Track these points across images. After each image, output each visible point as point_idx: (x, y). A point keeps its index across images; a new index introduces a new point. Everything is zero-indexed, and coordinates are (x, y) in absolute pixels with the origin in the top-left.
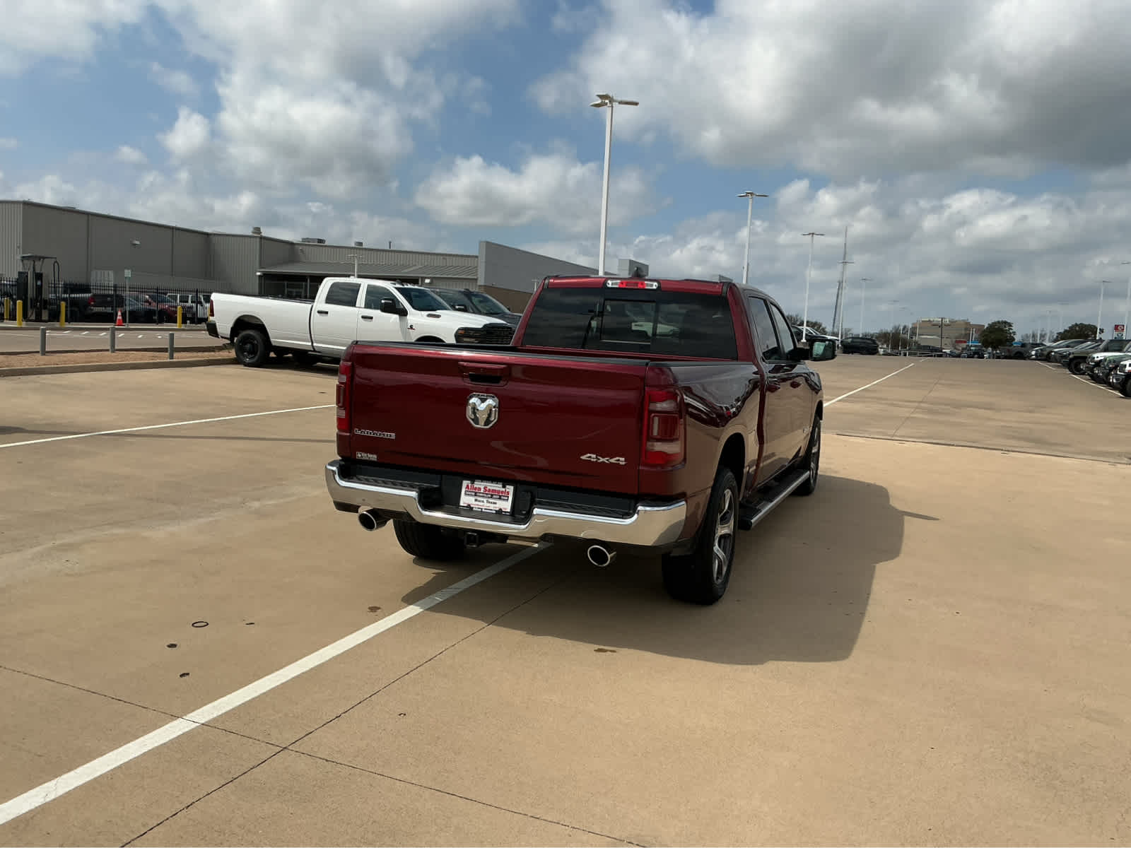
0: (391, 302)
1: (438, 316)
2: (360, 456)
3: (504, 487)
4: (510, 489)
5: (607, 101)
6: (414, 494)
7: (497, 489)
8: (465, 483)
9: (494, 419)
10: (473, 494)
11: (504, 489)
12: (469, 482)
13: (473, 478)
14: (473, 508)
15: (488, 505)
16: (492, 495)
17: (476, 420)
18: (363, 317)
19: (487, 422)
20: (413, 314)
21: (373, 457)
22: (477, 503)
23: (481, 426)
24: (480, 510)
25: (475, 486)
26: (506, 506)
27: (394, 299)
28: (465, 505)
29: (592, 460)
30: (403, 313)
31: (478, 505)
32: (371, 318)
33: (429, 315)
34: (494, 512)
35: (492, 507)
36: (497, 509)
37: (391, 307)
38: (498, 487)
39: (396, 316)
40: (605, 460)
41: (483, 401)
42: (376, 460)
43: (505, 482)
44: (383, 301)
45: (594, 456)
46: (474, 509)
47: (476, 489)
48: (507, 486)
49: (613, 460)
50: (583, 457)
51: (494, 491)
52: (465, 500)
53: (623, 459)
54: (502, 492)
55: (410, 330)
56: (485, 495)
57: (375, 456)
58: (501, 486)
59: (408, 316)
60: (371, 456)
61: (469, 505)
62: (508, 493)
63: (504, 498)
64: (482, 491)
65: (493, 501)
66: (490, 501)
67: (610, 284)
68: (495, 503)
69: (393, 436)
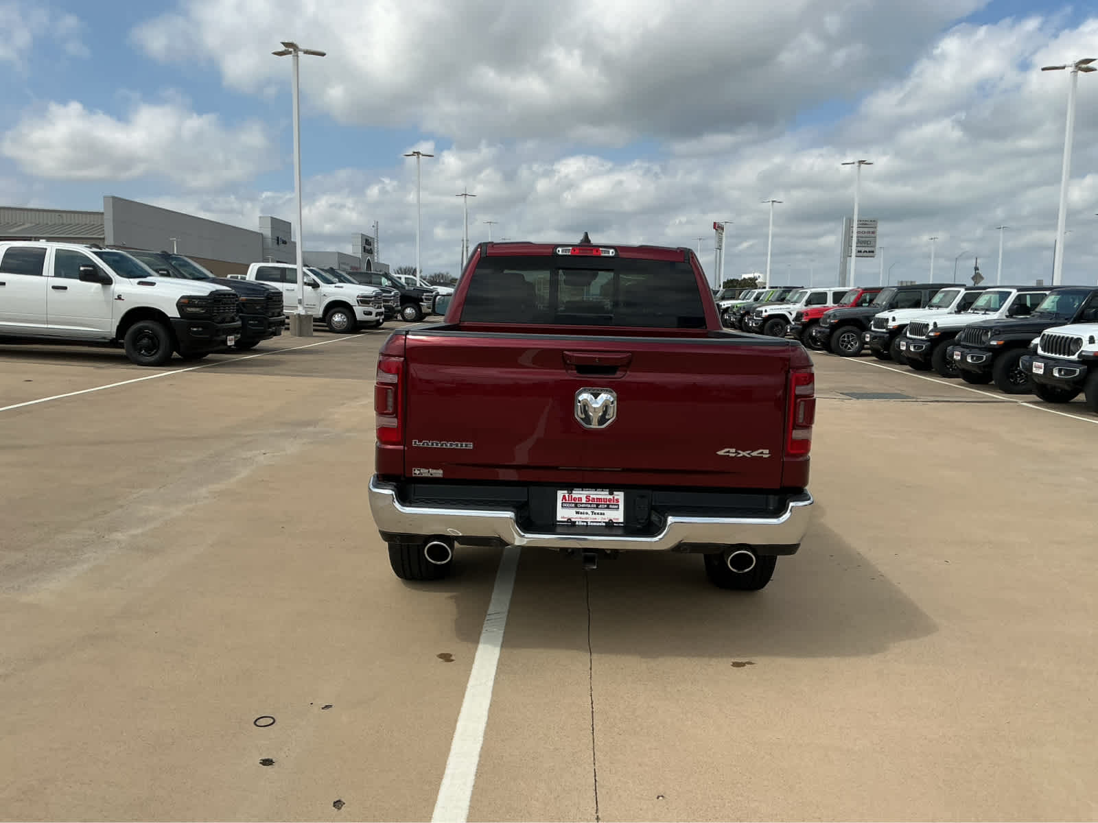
0: (91, 268)
1: (153, 284)
2: (417, 472)
3: (611, 493)
4: (620, 496)
5: (291, 50)
6: (509, 514)
7: (603, 497)
8: (560, 494)
9: (612, 416)
11: (611, 497)
12: (566, 492)
13: (570, 487)
14: (576, 522)
15: (597, 516)
16: (596, 504)
17: (588, 419)
18: (54, 287)
19: (602, 420)
20: (121, 282)
21: (438, 473)
22: (580, 515)
23: (594, 425)
24: (585, 524)
25: (574, 496)
26: (618, 516)
27: (95, 266)
28: (566, 520)
29: (731, 455)
30: (107, 281)
31: (580, 518)
32: (65, 288)
33: (140, 283)
34: (604, 524)
35: (599, 518)
36: (607, 521)
37: (92, 275)
38: (603, 494)
39: (98, 285)
40: (745, 454)
41: (596, 396)
42: (441, 476)
43: (612, 488)
44: (82, 269)
45: (734, 450)
46: (577, 523)
47: (575, 499)
48: (615, 493)
49: (755, 454)
50: (721, 453)
51: (599, 499)
52: (563, 514)
53: (767, 451)
54: (610, 500)
55: (118, 301)
56: (589, 506)
57: (441, 472)
58: (607, 493)
59: (113, 284)
60: (435, 471)
61: (570, 519)
62: (617, 501)
63: (613, 507)
64: (584, 501)
65: (599, 511)
66: (595, 511)
67: (560, 251)
68: (604, 514)
69: (471, 446)
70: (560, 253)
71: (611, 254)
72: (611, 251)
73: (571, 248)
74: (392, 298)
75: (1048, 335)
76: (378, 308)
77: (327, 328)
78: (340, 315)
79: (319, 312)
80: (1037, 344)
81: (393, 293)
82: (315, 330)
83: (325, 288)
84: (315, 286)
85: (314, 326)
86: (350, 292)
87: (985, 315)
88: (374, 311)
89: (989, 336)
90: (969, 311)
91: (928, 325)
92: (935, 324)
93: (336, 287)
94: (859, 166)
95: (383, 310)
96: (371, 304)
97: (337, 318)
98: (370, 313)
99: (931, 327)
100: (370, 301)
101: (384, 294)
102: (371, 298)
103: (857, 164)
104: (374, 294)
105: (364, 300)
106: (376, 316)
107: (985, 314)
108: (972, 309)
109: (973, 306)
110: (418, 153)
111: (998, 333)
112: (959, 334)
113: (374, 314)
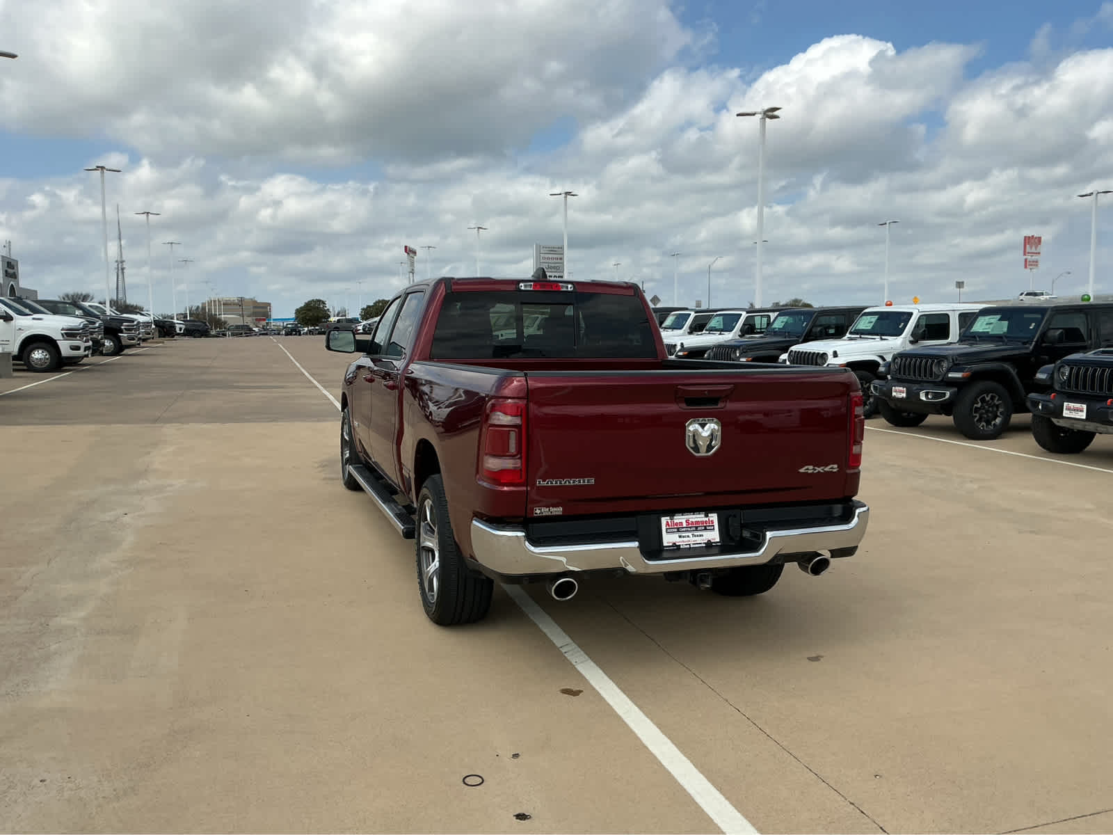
2: (538, 511)
3: (707, 516)
4: (714, 517)
6: (637, 544)
7: (699, 520)
8: (664, 520)
9: (717, 444)
10: (676, 530)
11: (707, 519)
12: (668, 518)
13: (671, 513)
14: (680, 545)
15: (696, 538)
16: (696, 527)
17: (696, 449)
19: (710, 447)
21: (558, 511)
22: (682, 539)
23: (703, 453)
24: (688, 546)
25: (675, 521)
26: (714, 536)
28: (671, 544)
29: (810, 472)
31: (683, 542)
34: (704, 545)
35: (699, 540)
36: (706, 541)
38: (699, 517)
40: (819, 469)
41: (703, 426)
42: (561, 513)
43: (707, 511)
45: (811, 467)
46: (681, 547)
47: (676, 524)
48: (710, 515)
49: (826, 469)
50: (802, 470)
51: (697, 522)
52: (668, 539)
53: (836, 466)
54: (706, 522)
56: (689, 529)
57: (561, 509)
58: (703, 516)
60: (555, 509)
61: (675, 544)
62: (712, 522)
63: (709, 528)
64: (684, 525)
65: (698, 534)
66: (696, 534)
67: (522, 286)
68: (702, 536)
69: (593, 481)
70: (523, 288)
71: (569, 289)
72: (570, 286)
73: (532, 283)
74: (96, 330)
75: (795, 352)
76: (86, 342)
77: (25, 368)
78: (40, 351)
79: (14, 348)
80: (785, 360)
81: (97, 325)
82: (15, 370)
83: (20, 321)
84: (8, 318)
85: (14, 365)
86: (52, 325)
87: (720, 336)
88: (83, 345)
89: (738, 355)
90: (704, 332)
91: (675, 345)
92: (682, 344)
93: (34, 319)
94: (566, 197)
95: (90, 343)
96: (78, 338)
97: (38, 355)
98: (78, 348)
99: (678, 348)
100: (78, 334)
101: (91, 326)
102: (78, 330)
103: (563, 195)
104: (81, 326)
105: (70, 334)
106: (85, 351)
107: (720, 334)
108: (706, 330)
109: (707, 327)
110: (103, 168)
111: (745, 351)
112: (708, 352)
113: (82, 349)
